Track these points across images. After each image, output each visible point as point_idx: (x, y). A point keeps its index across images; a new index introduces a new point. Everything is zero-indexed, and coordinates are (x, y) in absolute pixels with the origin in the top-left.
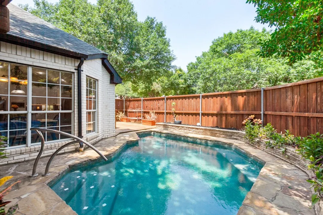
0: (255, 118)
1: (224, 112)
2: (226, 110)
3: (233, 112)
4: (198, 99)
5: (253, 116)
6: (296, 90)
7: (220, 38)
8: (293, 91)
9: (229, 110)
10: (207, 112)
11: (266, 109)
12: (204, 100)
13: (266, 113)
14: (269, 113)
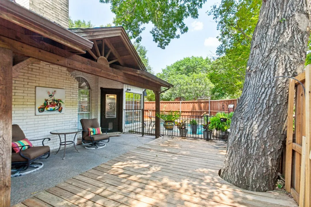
0: (206, 113)
1: (194, 111)
2: (196, 110)
3: (199, 111)
4: (179, 104)
5: (206, 112)
6: (221, 103)
7: (182, 61)
8: (220, 103)
9: (197, 110)
10: (184, 111)
11: (211, 110)
12: (182, 104)
13: (211, 111)
14: (212, 111)
